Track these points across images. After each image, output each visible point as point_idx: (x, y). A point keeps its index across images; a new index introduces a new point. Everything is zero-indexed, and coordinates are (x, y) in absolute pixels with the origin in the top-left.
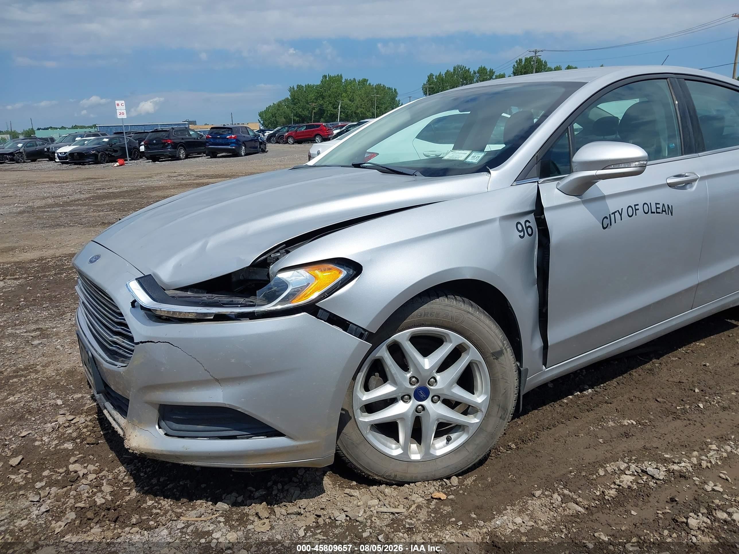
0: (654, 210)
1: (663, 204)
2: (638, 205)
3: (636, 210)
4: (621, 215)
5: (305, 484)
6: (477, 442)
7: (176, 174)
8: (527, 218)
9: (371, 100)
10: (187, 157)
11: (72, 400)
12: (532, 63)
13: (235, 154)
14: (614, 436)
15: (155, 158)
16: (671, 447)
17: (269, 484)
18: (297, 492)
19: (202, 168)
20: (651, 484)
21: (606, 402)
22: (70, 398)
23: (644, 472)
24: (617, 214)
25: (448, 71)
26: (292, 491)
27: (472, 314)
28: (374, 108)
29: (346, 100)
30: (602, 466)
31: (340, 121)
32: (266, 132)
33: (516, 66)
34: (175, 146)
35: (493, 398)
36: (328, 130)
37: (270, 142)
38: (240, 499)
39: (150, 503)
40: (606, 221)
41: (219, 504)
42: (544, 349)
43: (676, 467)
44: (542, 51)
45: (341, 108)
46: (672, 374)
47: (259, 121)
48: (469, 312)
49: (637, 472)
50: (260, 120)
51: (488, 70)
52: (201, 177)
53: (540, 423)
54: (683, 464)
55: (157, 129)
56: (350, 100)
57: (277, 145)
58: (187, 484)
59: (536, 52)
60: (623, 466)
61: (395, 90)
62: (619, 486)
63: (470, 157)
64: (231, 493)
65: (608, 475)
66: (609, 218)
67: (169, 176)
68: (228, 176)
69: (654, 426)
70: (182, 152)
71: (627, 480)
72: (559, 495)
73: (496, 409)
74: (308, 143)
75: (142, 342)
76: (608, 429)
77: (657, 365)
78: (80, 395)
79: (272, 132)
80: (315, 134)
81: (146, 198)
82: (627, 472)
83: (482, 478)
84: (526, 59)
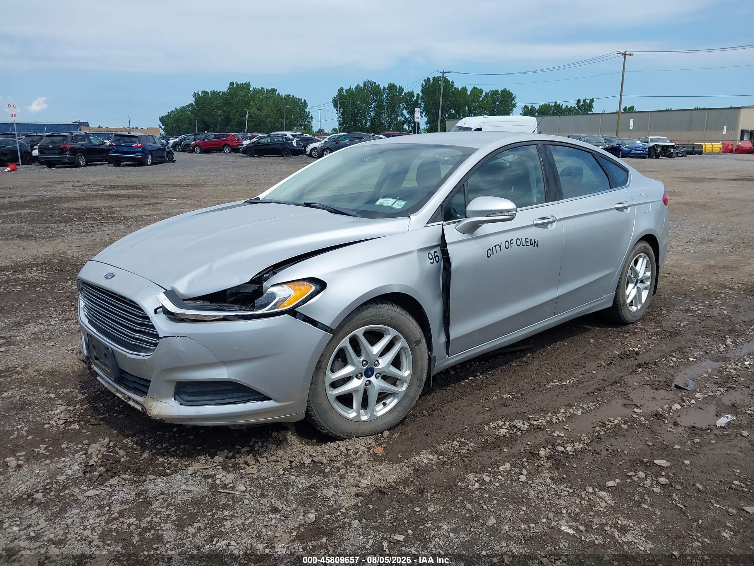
0: (524, 243)
1: (531, 240)
2: (512, 240)
3: (511, 243)
4: (500, 247)
5: (279, 442)
6: (404, 404)
7: (80, 183)
8: (435, 250)
9: (279, 111)
10: (87, 165)
11: (63, 394)
12: (440, 82)
13: (141, 163)
14: (496, 405)
15: (51, 164)
16: (534, 412)
17: (251, 443)
18: (274, 447)
19: (107, 178)
20: (519, 433)
21: (492, 384)
22: (60, 392)
23: (515, 426)
24: (497, 247)
25: (358, 85)
26: (271, 446)
27: (403, 315)
28: (283, 119)
29: (254, 109)
30: (487, 424)
31: (247, 132)
32: (170, 140)
33: (424, 84)
34: (74, 151)
35: (413, 373)
36: (238, 140)
37: (175, 150)
38: (230, 454)
39: (161, 460)
40: (490, 252)
41: (216, 458)
42: (447, 343)
43: (535, 423)
44: (449, 72)
45: (248, 116)
46: (541, 365)
47: (159, 126)
48: (401, 314)
49: (510, 427)
50: (161, 125)
51: (398, 87)
52: (109, 188)
53: (445, 398)
54: (540, 421)
55: (53, 133)
56: (258, 109)
57: (183, 153)
58: (186, 447)
59: (443, 73)
60: (501, 423)
61: (305, 101)
62: (498, 435)
63: (395, 204)
64: (223, 450)
65: (490, 430)
66: (491, 249)
67: (73, 186)
68: (139, 187)
69: (525, 399)
70: (82, 159)
71: (503, 431)
72: (457, 442)
73: (416, 380)
74: (216, 153)
75: (166, 337)
76: (492, 401)
77: (531, 358)
78: (69, 390)
79: (177, 140)
80: (223, 144)
81: (56, 209)
82: (503, 427)
83: (405, 433)
84: (434, 78)
